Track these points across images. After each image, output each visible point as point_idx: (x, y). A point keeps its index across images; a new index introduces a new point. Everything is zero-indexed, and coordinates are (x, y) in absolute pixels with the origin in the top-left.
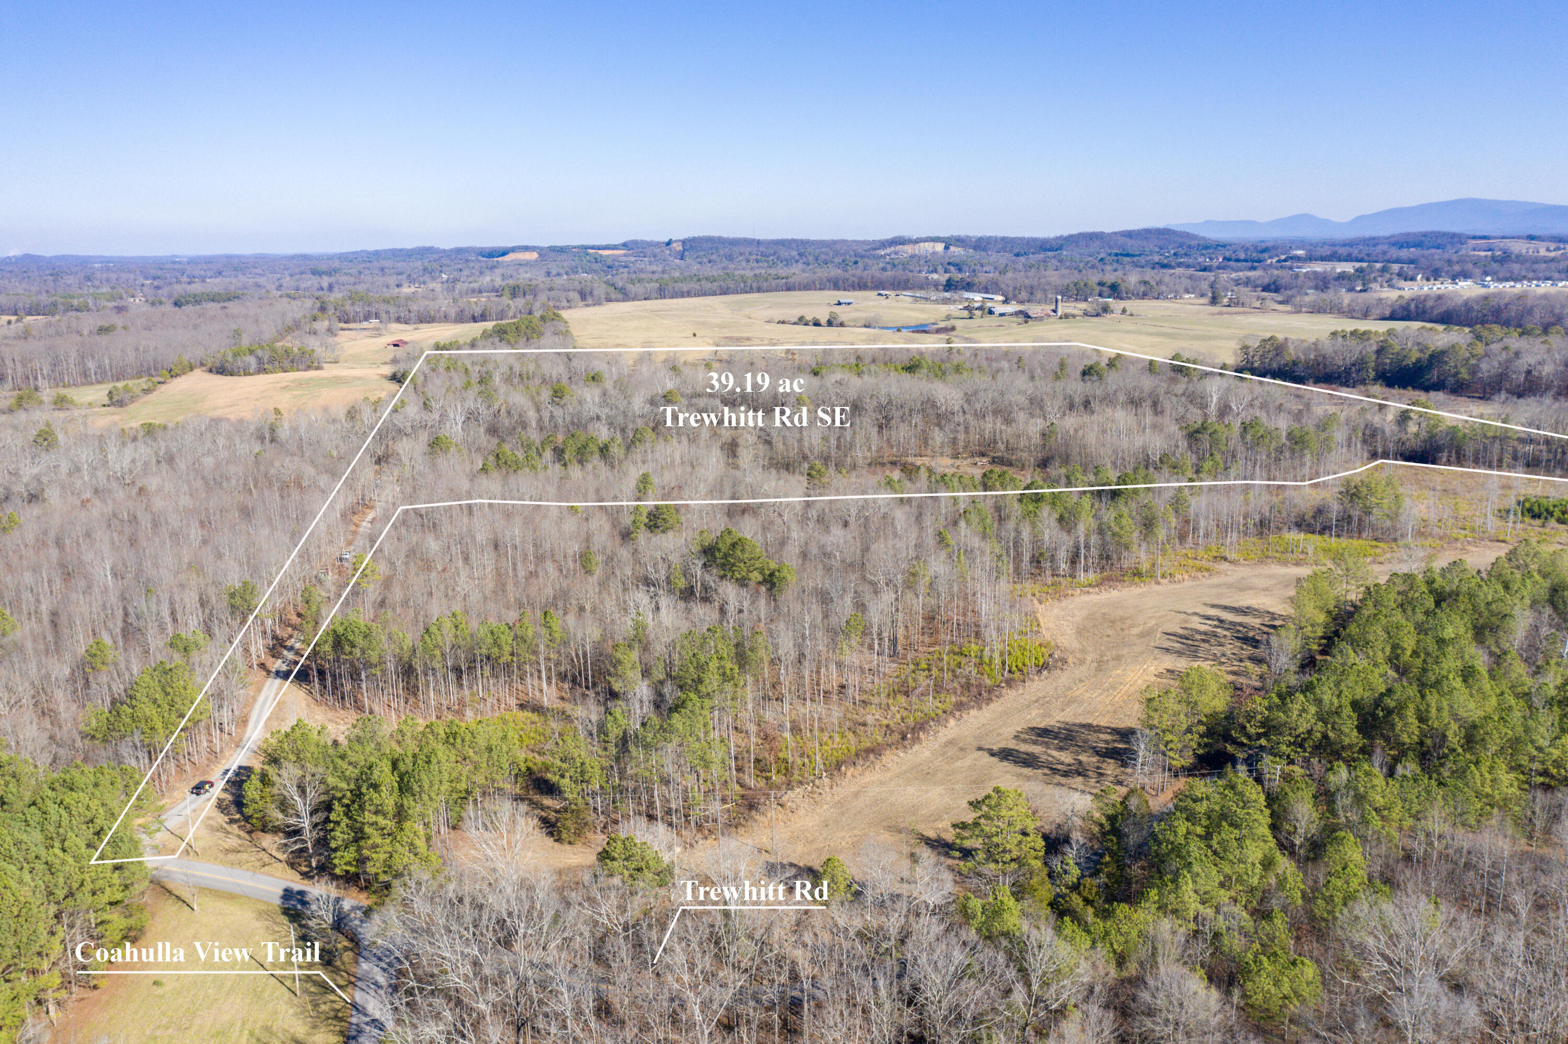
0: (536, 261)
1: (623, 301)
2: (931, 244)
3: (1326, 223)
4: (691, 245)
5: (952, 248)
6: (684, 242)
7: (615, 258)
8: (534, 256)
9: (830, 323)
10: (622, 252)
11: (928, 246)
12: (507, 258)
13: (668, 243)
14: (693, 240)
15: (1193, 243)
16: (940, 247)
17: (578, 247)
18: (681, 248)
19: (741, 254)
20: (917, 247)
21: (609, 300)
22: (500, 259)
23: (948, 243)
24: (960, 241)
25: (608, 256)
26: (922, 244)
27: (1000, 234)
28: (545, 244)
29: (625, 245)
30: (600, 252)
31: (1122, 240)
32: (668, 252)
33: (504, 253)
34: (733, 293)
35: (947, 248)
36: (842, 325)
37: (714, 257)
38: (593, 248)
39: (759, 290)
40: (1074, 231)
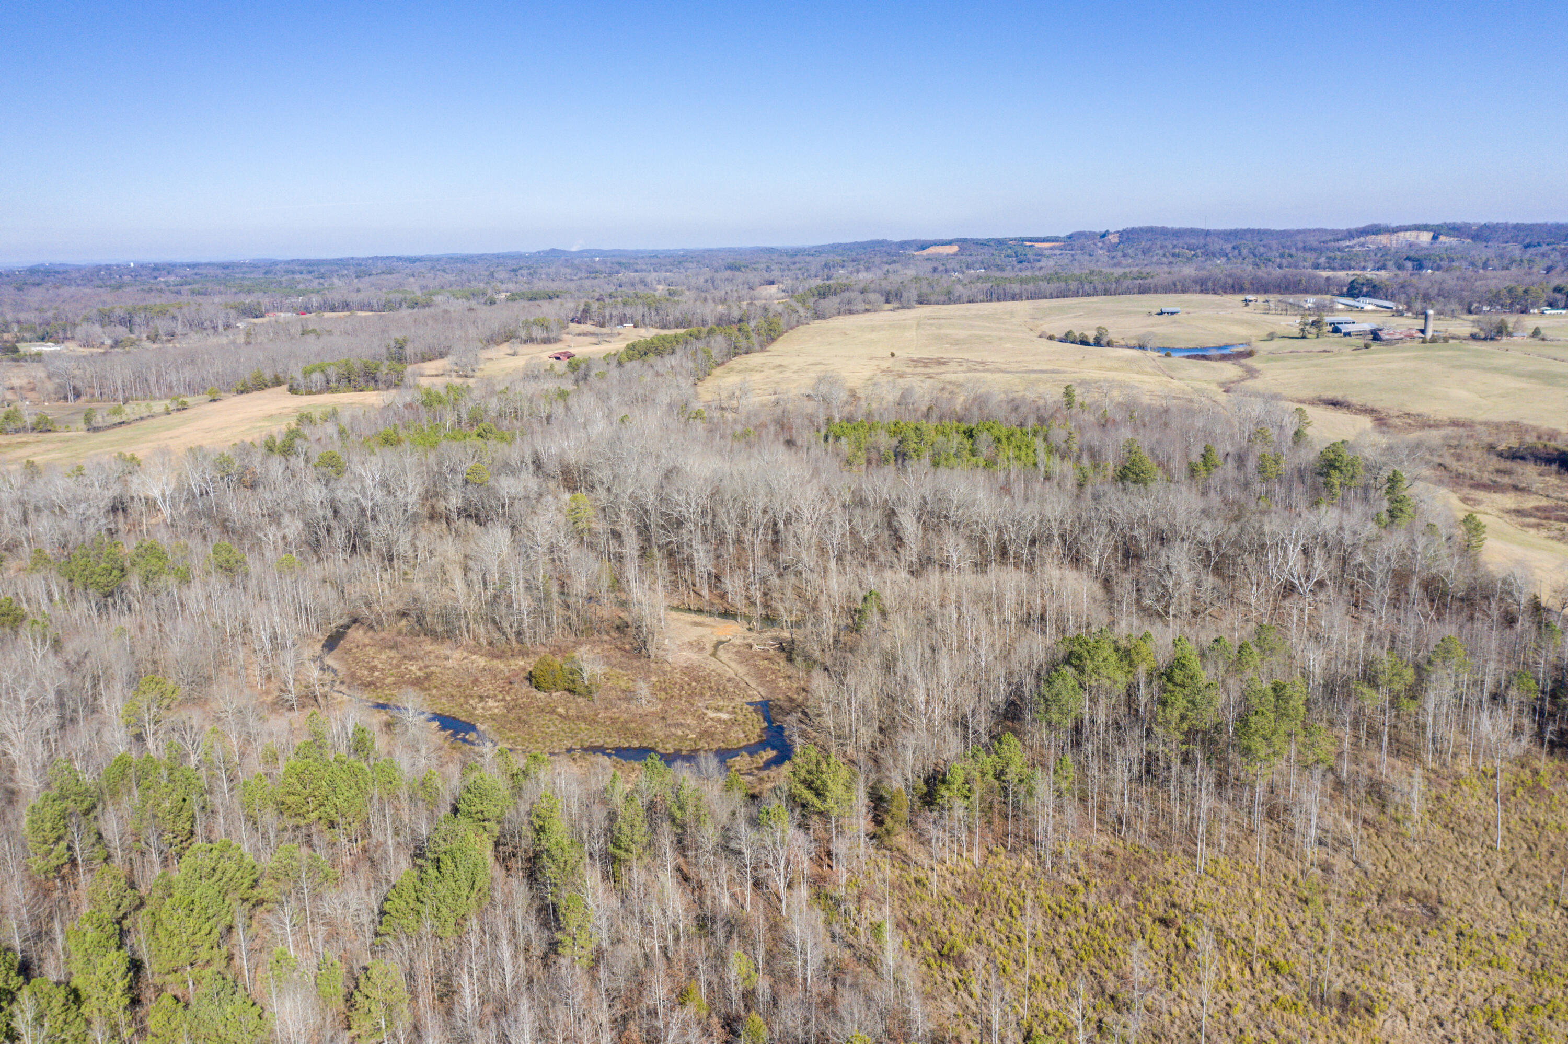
2: (1414, 233)
4: (1129, 236)
5: (1442, 238)
6: (1121, 234)
8: (955, 249)
9: (1098, 343)
11: (1410, 236)
12: (925, 252)
13: (1104, 236)
14: (1133, 231)
16: (1426, 237)
17: (1015, 239)
18: (1117, 240)
20: (1394, 237)
22: (918, 253)
23: (1438, 232)
24: (1455, 230)
26: (1402, 234)
27: (1513, 220)
30: (1037, 245)
32: (1105, 243)
33: (923, 246)
35: (1435, 238)
36: (1109, 344)
38: (1030, 240)
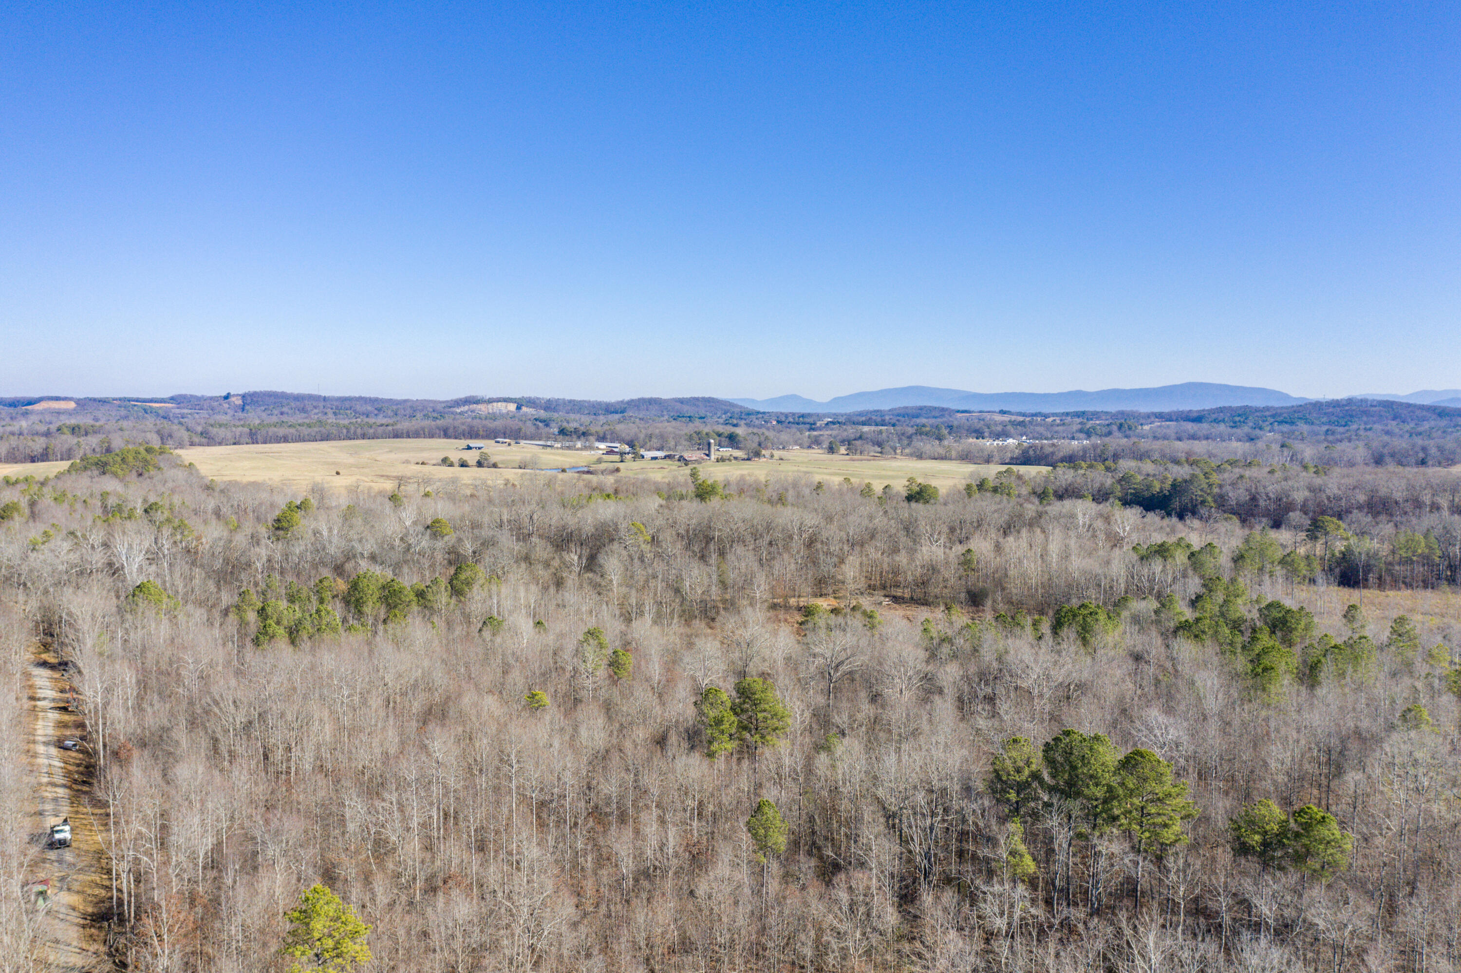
0: (75, 409)
1: (208, 445)
2: (504, 404)
3: (810, 402)
4: (250, 400)
5: (524, 409)
6: (244, 397)
7: (168, 410)
8: (71, 404)
9: (481, 465)
10: (170, 405)
11: (501, 406)
12: (37, 407)
13: (227, 397)
14: (254, 395)
15: (737, 410)
16: (512, 407)
17: (120, 399)
18: (240, 402)
19: (315, 407)
20: (490, 406)
21: (192, 444)
22: (29, 407)
23: (520, 404)
24: (532, 402)
25: (160, 408)
26: (495, 404)
28: (82, 396)
29: (172, 399)
30: (146, 404)
31: (678, 406)
32: (226, 406)
33: (31, 402)
34: (334, 439)
35: (519, 408)
36: (495, 466)
37: (285, 409)
39: (364, 436)
40: (635, 396)
